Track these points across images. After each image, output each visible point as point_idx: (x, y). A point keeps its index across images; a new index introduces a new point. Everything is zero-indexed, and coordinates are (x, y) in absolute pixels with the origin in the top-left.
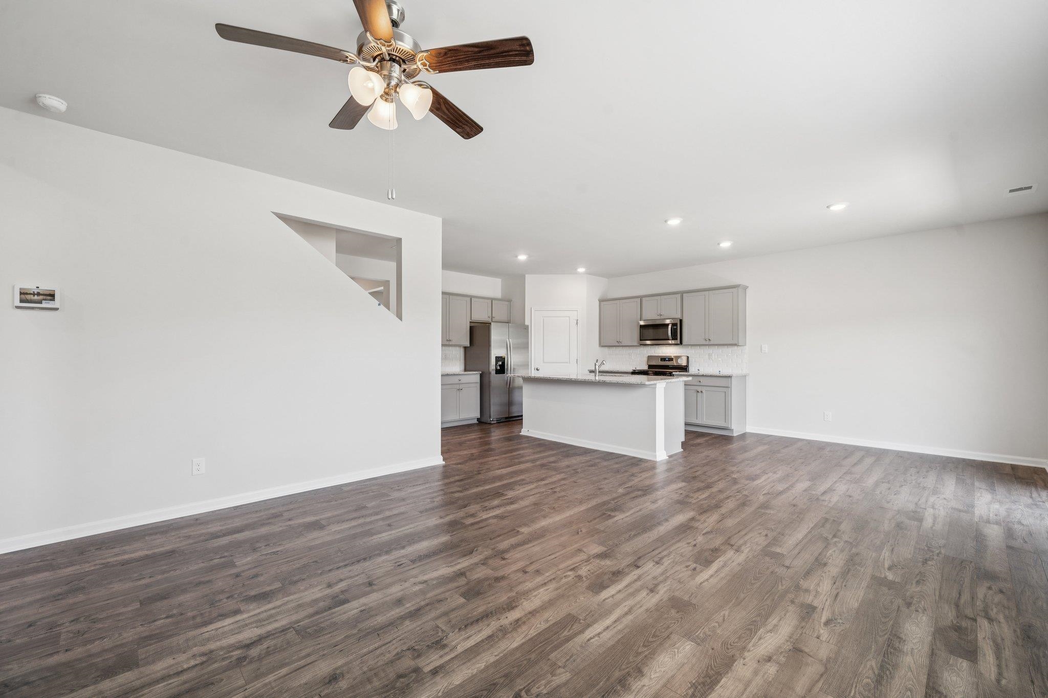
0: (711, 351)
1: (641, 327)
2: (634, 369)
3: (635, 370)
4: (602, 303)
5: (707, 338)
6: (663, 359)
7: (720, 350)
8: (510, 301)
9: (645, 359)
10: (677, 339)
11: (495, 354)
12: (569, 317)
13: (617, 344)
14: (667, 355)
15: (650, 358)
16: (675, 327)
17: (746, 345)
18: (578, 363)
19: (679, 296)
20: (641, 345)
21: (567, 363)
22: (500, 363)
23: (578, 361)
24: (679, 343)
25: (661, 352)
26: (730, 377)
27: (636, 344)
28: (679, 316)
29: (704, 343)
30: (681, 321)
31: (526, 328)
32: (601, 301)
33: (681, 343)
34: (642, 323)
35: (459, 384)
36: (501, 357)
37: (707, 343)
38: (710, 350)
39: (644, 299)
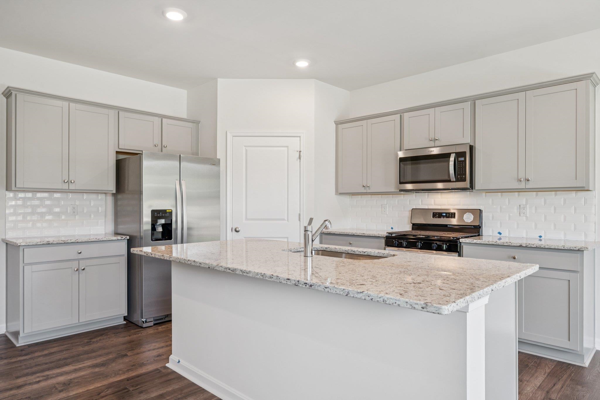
0: (524, 200)
1: (402, 160)
2: (391, 231)
3: (391, 234)
4: (340, 126)
5: (522, 176)
6: (438, 214)
7: (539, 199)
8: (197, 122)
9: (408, 214)
10: (464, 180)
11: (150, 206)
12: (287, 147)
13: (363, 190)
14: (443, 207)
15: (414, 211)
16: (463, 159)
17: (595, 190)
18: (301, 220)
19: (467, 106)
20: (401, 190)
21: (284, 220)
22: (163, 221)
23: (301, 217)
24: (468, 186)
25: (433, 203)
26: (580, 251)
27: (393, 190)
28: (468, 140)
29: (515, 185)
30: (471, 148)
31: (216, 163)
32: (338, 123)
33: (472, 186)
34: (401, 155)
35: (79, 260)
36: (164, 211)
37: (522, 186)
38: (522, 199)
39: (406, 115)
